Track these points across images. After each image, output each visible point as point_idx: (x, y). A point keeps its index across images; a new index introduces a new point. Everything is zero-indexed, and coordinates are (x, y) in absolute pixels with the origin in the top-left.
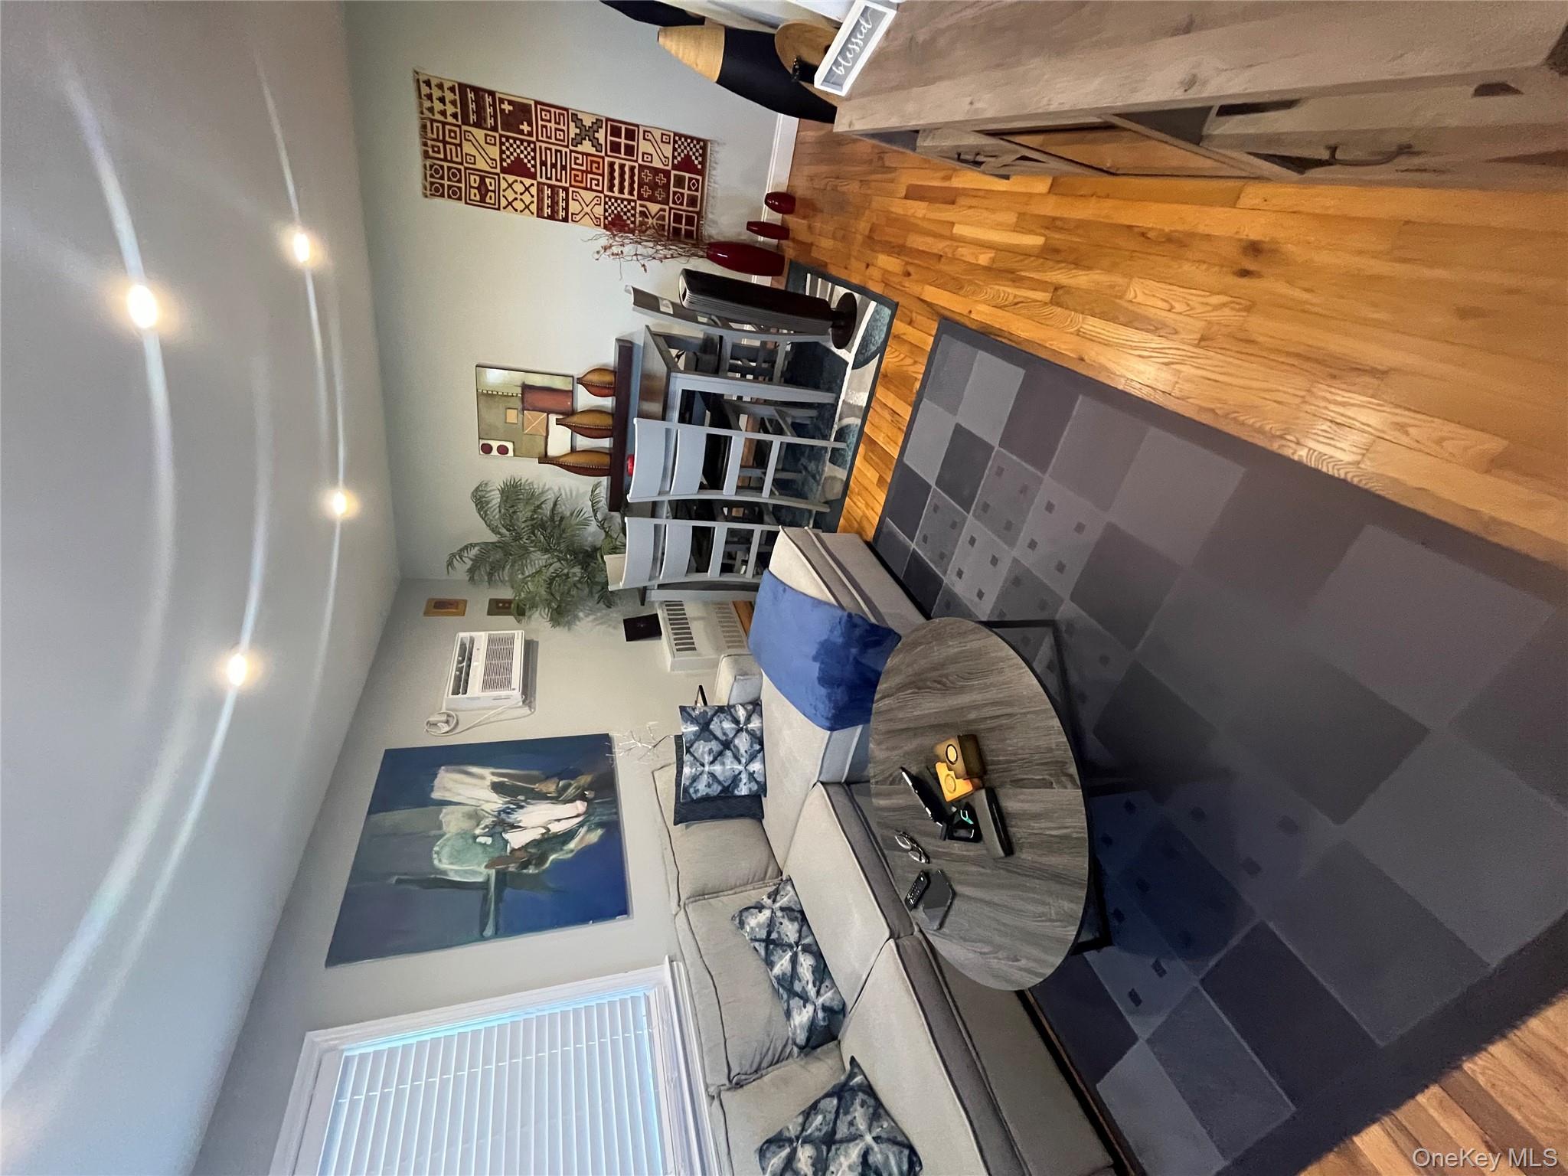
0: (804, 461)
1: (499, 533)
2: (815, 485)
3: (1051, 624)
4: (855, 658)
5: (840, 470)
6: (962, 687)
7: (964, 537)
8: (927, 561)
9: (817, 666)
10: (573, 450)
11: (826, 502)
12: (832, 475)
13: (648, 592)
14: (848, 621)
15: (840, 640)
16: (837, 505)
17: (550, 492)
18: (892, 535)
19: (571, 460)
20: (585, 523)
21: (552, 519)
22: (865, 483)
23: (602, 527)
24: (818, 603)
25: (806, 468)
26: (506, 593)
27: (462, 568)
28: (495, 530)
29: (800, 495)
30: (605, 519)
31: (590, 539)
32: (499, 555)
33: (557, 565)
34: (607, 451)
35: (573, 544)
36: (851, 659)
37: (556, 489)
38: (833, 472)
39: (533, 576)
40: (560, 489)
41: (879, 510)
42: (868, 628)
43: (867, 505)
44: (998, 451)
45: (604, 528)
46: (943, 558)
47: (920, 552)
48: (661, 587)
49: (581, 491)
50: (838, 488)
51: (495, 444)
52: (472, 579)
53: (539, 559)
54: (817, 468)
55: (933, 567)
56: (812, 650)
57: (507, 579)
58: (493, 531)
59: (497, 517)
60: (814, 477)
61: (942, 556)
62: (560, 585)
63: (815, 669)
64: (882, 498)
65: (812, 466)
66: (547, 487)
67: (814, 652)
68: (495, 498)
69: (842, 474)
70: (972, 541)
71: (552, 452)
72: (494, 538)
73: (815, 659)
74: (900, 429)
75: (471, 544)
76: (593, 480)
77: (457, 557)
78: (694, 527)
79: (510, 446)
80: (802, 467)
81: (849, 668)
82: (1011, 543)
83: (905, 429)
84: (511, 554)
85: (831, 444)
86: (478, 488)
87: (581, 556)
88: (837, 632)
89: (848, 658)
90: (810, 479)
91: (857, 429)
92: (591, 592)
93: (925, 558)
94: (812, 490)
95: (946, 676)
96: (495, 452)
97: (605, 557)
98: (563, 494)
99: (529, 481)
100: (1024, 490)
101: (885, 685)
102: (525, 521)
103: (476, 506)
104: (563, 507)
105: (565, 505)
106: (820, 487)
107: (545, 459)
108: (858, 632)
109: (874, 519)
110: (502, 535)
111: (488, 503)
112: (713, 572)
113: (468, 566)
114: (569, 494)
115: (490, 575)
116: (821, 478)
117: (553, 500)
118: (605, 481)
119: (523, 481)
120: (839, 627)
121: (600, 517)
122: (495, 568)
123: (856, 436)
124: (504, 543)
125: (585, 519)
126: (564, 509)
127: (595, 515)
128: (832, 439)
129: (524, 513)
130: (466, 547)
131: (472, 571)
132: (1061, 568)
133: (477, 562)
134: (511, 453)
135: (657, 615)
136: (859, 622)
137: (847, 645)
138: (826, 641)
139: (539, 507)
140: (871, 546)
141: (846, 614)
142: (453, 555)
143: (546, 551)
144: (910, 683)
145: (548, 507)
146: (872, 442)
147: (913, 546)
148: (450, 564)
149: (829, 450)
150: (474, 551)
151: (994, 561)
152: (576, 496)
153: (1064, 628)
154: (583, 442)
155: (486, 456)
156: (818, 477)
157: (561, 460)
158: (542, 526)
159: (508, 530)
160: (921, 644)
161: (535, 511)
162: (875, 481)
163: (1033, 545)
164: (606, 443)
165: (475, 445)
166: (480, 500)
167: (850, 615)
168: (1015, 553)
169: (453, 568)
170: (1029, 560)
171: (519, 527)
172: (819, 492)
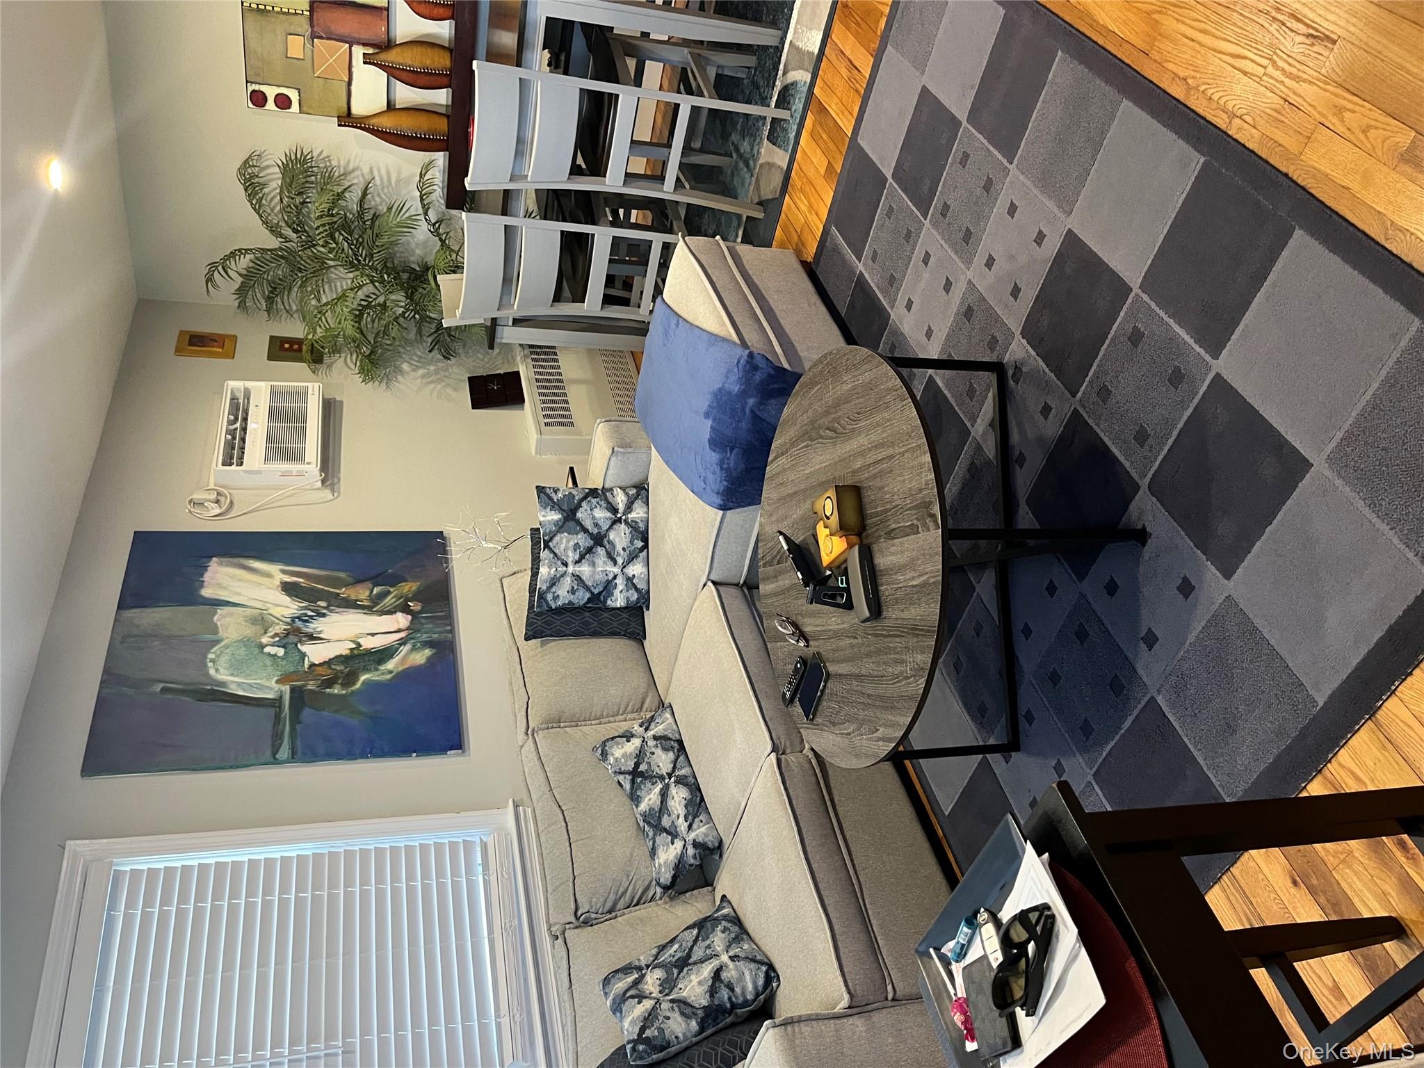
0: (735, 137)
1: (281, 235)
2: (747, 176)
3: (997, 368)
4: (752, 411)
5: (780, 152)
6: (853, 430)
7: (918, 254)
8: (875, 289)
9: (709, 423)
10: (390, 106)
11: (760, 203)
12: (770, 160)
13: (499, 329)
14: (747, 362)
15: (736, 388)
16: (772, 207)
17: (356, 173)
18: (836, 250)
19: (386, 123)
20: (410, 224)
21: (361, 213)
22: (811, 173)
23: (436, 233)
24: (715, 339)
25: (737, 149)
26: (294, 329)
27: (227, 287)
28: (274, 230)
29: (728, 191)
30: (440, 221)
31: (418, 251)
32: (281, 270)
33: (369, 289)
34: (443, 111)
35: (391, 257)
36: (748, 411)
37: (366, 170)
38: (771, 155)
39: (333, 303)
40: (371, 169)
41: (824, 213)
42: (772, 372)
43: (811, 206)
44: (965, 127)
45: (438, 235)
46: (892, 282)
47: (867, 276)
48: (517, 322)
49: (405, 174)
50: (777, 180)
51: (271, 92)
52: (242, 305)
53: (342, 279)
54: (752, 149)
55: (880, 297)
56: (703, 403)
57: (294, 308)
58: (272, 231)
59: (278, 208)
60: (748, 166)
61: (892, 281)
62: (373, 321)
63: (705, 429)
64: (828, 197)
65: (745, 146)
66: (351, 167)
67: (705, 407)
68: (274, 180)
69: (780, 158)
70: (926, 259)
71: (357, 110)
72: (273, 243)
73: (707, 415)
74: (857, 91)
75: (239, 250)
76: (421, 157)
77: (220, 268)
78: (562, 232)
79: (293, 95)
80: (732, 148)
81: (744, 425)
82: (969, 263)
83: (863, 92)
84: (300, 270)
85: (770, 112)
86: (246, 161)
87: (405, 276)
88: (734, 378)
89: (744, 411)
90: (741, 165)
91: (805, 89)
92: (419, 332)
93: (872, 284)
94: (743, 184)
95: (837, 420)
96: (271, 105)
97: (439, 277)
98: (377, 178)
99: (324, 154)
100: (988, 186)
101: (779, 442)
102: (321, 217)
103: (246, 190)
104: (377, 199)
105: (379, 195)
106: (754, 179)
107: (347, 119)
108: (758, 377)
109: (818, 228)
110: (287, 240)
111: (263, 186)
112: (592, 304)
113: (237, 286)
114: (385, 177)
115: (270, 300)
116: (755, 165)
117: (362, 186)
118: (440, 158)
119: (315, 154)
120: (736, 370)
121: (433, 216)
122: (275, 292)
123: (803, 100)
124: (288, 250)
125: (409, 218)
126: (377, 202)
127: (426, 214)
128: (773, 104)
129: (317, 205)
130: (233, 255)
131: (242, 292)
132: (1016, 292)
133: (249, 279)
134: (295, 107)
135: (518, 373)
136: (762, 364)
137: (743, 394)
138: (720, 390)
139: (340, 196)
140: (810, 270)
141: (747, 352)
142: (213, 266)
143: (352, 266)
144: (804, 435)
145: (353, 197)
146: (823, 110)
147: (860, 267)
148: (209, 280)
149: (769, 120)
150: (244, 262)
151: (948, 286)
152: (398, 182)
153: (1010, 373)
154: (406, 95)
155: (259, 110)
156: (751, 163)
157: (375, 121)
158: (346, 226)
159: (296, 231)
160: (817, 383)
161: (334, 203)
162: (823, 172)
163: (990, 263)
164: (441, 97)
165: (242, 92)
166: (252, 185)
167: (751, 355)
168: (970, 274)
169: (215, 286)
170: (985, 282)
171: (311, 228)
172: (752, 188)
